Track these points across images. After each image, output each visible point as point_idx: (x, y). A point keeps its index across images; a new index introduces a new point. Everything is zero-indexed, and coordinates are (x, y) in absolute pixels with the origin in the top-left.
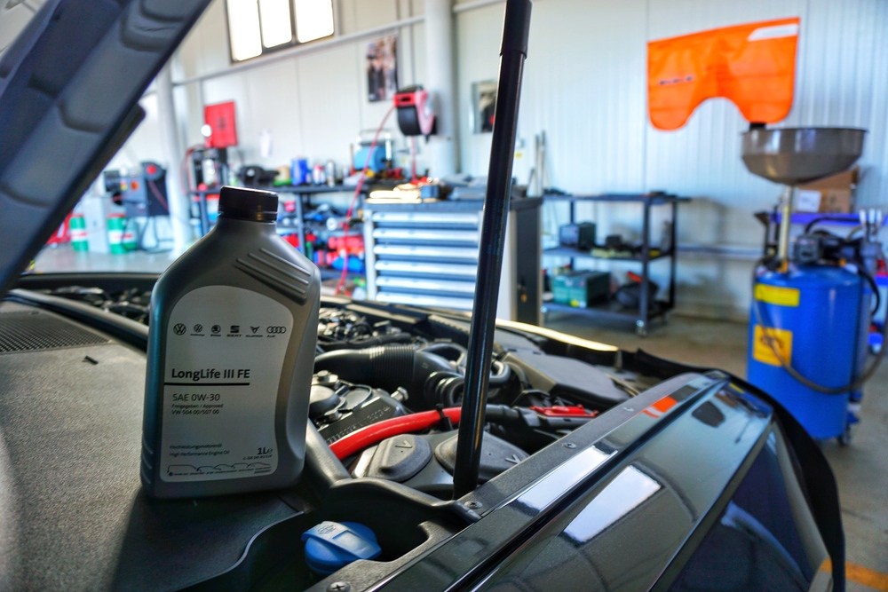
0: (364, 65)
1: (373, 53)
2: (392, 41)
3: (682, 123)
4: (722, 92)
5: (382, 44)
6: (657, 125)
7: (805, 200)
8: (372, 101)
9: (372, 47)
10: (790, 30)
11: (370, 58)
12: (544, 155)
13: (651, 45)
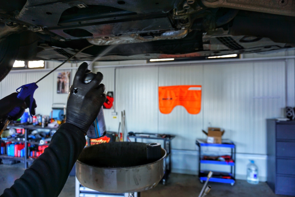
0: (56, 80)
1: (60, 76)
2: (69, 73)
3: (170, 112)
4: (182, 104)
5: (64, 74)
6: (162, 112)
7: (210, 140)
8: (58, 93)
9: (60, 74)
10: (199, 89)
11: (59, 78)
12: (125, 118)
13: (159, 88)
